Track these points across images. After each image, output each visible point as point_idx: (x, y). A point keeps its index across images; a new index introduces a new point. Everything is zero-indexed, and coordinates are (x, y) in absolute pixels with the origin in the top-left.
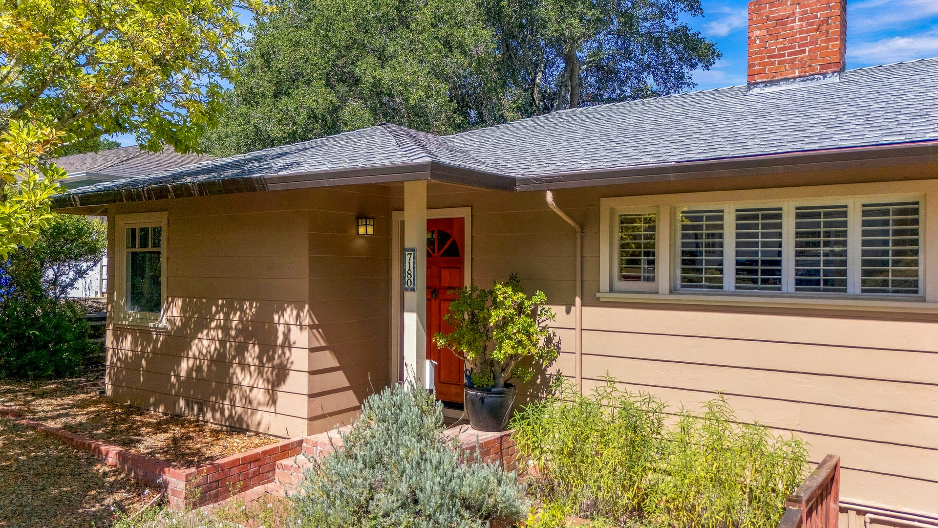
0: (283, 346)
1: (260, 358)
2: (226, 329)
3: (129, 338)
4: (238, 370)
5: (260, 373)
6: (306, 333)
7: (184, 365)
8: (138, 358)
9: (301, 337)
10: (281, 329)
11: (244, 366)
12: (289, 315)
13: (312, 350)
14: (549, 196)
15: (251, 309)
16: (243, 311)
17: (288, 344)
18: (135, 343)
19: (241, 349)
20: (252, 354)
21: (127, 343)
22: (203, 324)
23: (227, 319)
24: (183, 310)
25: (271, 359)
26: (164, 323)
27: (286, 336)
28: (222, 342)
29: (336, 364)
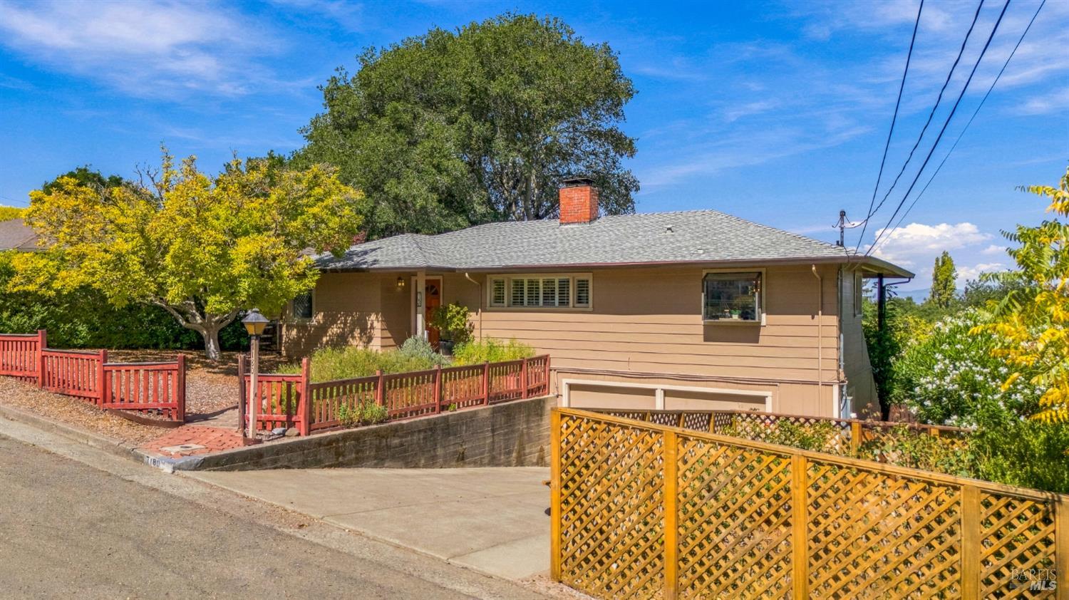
0: (370, 328)
1: (360, 334)
2: (345, 324)
3: (295, 330)
4: (351, 340)
5: (361, 340)
6: (380, 323)
7: (325, 339)
8: (299, 338)
9: (377, 325)
10: (369, 323)
11: (353, 337)
12: (373, 317)
13: (382, 330)
14: (467, 275)
15: (356, 315)
16: (353, 316)
17: (372, 327)
18: (299, 332)
19: (352, 331)
20: (357, 332)
21: (294, 332)
22: (334, 322)
23: (346, 320)
24: (324, 316)
25: (365, 334)
26: (315, 323)
27: (372, 324)
28: (343, 329)
29: (390, 335)
